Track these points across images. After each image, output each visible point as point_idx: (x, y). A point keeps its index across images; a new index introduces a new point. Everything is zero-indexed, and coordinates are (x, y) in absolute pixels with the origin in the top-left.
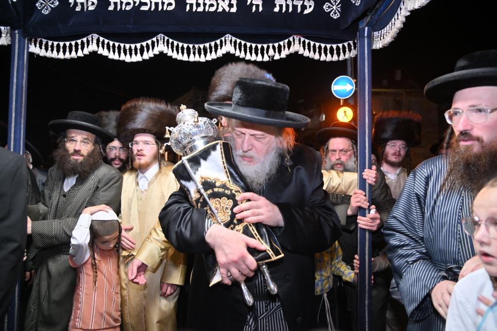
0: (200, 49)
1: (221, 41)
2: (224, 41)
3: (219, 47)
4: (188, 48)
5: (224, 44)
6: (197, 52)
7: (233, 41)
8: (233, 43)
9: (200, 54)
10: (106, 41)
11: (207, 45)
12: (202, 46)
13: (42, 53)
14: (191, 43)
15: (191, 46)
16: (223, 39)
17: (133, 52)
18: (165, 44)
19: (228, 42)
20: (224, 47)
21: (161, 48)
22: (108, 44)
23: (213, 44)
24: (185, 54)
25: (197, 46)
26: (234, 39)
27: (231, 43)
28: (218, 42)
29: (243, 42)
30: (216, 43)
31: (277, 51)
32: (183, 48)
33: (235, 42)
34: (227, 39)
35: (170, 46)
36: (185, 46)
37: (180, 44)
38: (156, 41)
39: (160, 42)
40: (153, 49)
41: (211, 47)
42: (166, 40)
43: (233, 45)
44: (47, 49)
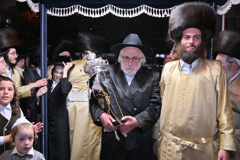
0: (129, 11)
1: (140, 7)
2: (141, 7)
3: (139, 11)
4: (123, 11)
5: (141, 9)
6: (128, 13)
7: (146, 7)
8: (146, 8)
9: (129, 14)
10: (83, 7)
11: (133, 9)
12: (130, 10)
13: (53, 14)
14: (125, 9)
15: (125, 10)
16: (141, 6)
17: (96, 13)
18: (112, 9)
19: (144, 8)
20: (141, 10)
21: (110, 10)
22: (84, 9)
23: (136, 9)
24: (122, 14)
25: (128, 10)
26: (147, 6)
27: (145, 9)
28: (139, 8)
29: (151, 8)
30: (137, 8)
31: (168, 12)
32: (121, 11)
33: (147, 8)
34: (143, 6)
35: (114, 10)
36: (122, 10)
37: (120, 9)
38: (107, 7)
39: (109, 8)
40: (106, 11)
41: (135, 10)
42: (112, 7)
43: (146, 9)
44: (55, 12)
